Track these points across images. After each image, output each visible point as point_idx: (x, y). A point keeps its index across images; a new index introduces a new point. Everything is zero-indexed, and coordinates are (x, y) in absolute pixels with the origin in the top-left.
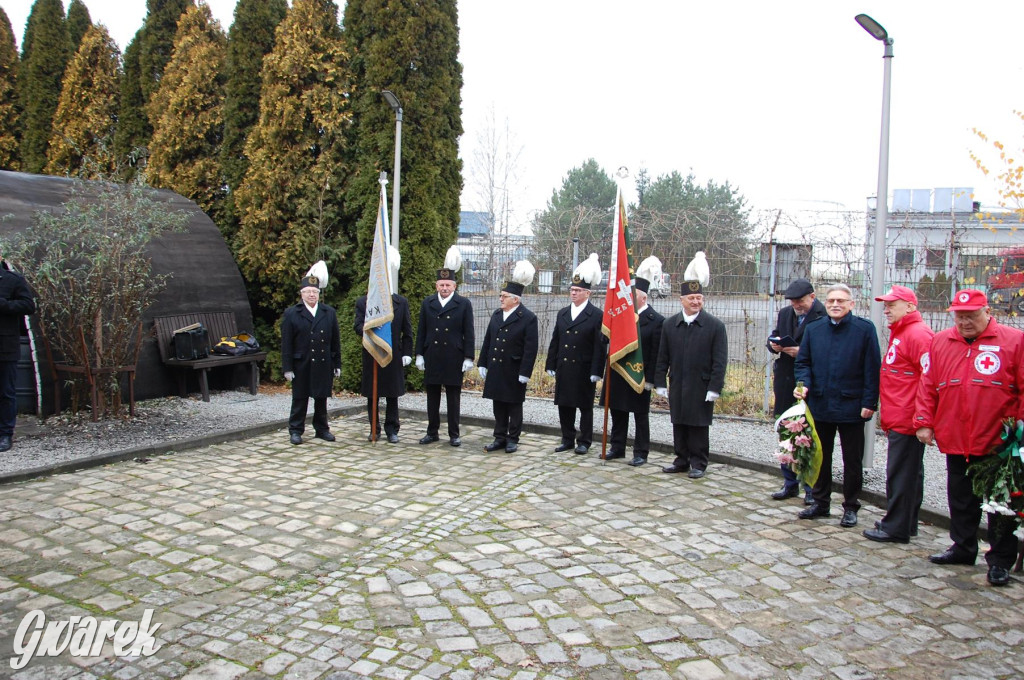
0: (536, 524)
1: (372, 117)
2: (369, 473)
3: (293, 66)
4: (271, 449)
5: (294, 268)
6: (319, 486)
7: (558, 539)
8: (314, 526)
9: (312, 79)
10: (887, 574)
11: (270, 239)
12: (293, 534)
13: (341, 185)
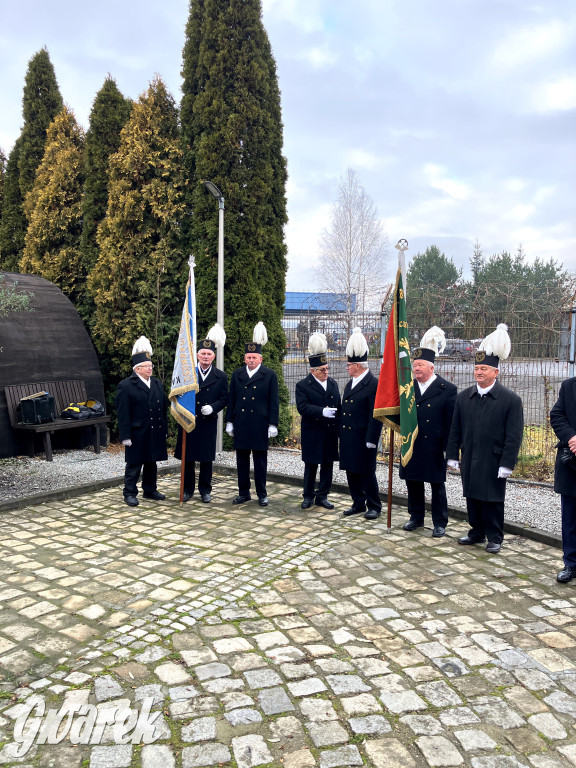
1: (202, 206)
3: (133, 163)
9: (151, 174)
11: (117, 317)
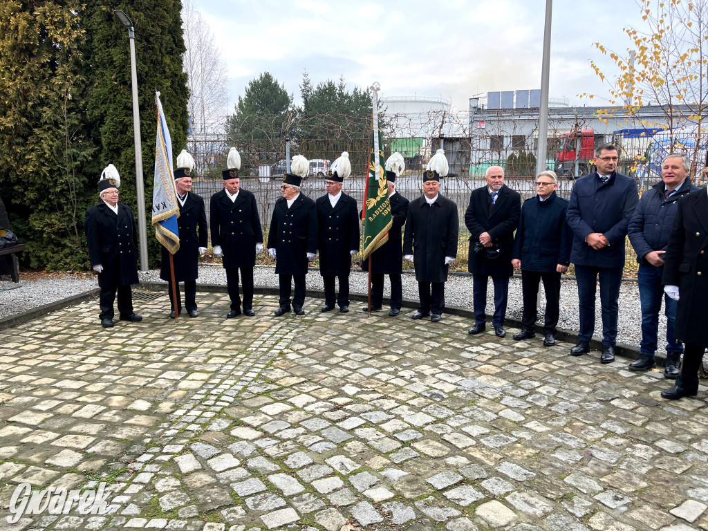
0: (303, 379)
2: (144, 346)
4: (45, 333)
5: (45, 169)
6: (102, 365)
7: (326, 392)
8: (109, 409)
10: (589, 398)
11: (18, 144)
12: (91, 420)
13: (82, 96)
